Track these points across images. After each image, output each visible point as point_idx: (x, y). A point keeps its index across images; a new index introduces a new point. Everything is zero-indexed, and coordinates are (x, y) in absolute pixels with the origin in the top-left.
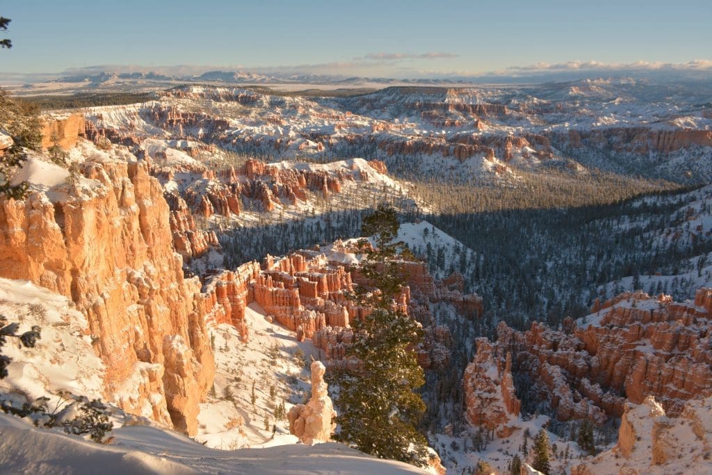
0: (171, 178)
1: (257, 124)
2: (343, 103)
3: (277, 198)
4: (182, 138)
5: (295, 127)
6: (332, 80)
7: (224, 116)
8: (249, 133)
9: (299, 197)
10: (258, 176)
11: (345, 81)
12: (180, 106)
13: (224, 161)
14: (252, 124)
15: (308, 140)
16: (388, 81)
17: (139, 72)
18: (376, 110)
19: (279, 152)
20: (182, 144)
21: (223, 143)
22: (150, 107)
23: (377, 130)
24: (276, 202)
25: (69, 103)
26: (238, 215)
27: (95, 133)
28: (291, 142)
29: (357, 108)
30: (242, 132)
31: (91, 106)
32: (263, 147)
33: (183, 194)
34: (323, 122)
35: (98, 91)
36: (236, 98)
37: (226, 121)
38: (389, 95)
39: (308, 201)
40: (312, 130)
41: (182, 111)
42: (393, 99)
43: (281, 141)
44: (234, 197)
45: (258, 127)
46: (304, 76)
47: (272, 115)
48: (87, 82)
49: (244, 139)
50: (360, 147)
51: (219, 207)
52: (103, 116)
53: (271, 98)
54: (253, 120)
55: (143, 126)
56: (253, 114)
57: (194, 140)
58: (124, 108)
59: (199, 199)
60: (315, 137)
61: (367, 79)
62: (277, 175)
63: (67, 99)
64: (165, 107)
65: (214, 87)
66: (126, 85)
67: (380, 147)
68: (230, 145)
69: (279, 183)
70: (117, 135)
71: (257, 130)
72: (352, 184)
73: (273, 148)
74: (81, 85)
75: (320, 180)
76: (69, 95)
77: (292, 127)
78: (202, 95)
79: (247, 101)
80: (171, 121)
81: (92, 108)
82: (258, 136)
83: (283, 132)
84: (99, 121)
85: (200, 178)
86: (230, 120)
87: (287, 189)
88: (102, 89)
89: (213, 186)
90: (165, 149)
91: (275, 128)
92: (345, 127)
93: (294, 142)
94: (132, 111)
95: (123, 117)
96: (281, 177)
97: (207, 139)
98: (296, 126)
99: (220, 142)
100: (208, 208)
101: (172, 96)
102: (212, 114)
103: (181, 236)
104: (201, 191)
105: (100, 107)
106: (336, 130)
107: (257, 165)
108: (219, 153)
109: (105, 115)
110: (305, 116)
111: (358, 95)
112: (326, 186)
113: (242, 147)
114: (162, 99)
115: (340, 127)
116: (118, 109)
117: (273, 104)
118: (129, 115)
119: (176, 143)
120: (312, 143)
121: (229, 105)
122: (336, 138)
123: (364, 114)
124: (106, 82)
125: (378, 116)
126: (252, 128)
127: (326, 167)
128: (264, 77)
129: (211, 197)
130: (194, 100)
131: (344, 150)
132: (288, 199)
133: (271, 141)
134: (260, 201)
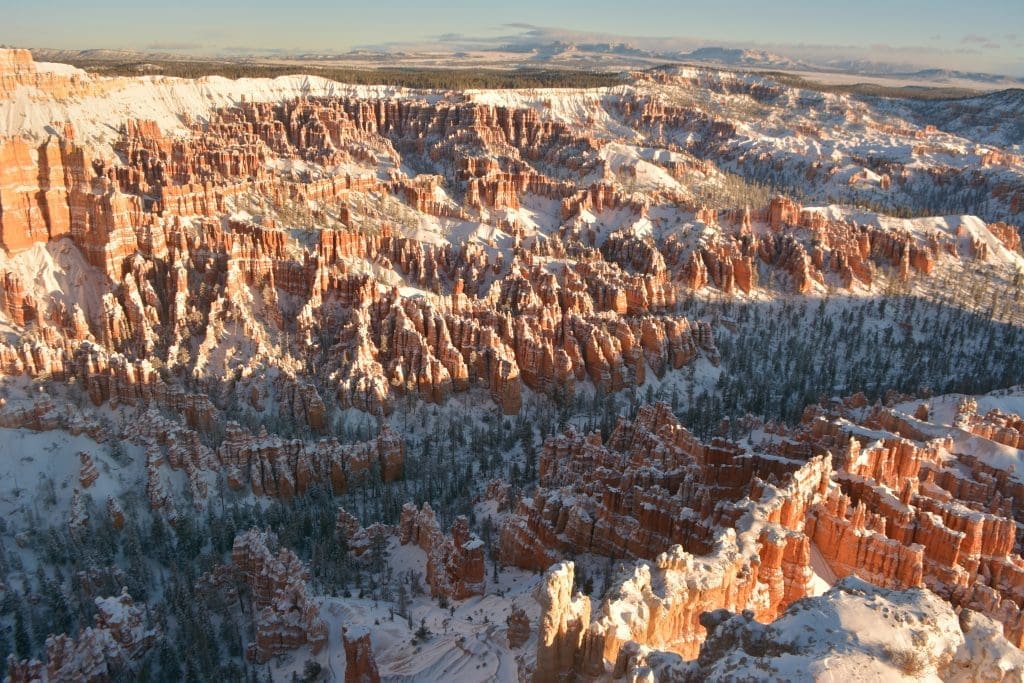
0: (644, 214)
1: (779, 133)
2: (919, 110)
3: (820, 273)
4: (661, 147)
5: (839, 145)
6: (895, 71)
7: (728, 116)
8: (767, 147)
9: (859, 276)
10: (788, 227)
11: (917, 74)
12: (663, 96)
13: (722, 190)
14: (772, 133)
15: (866, 170)
16: (994, 79)
17: (605, 42)
18: (978, 127)
19: (814, 185)
20: (661, 155)
21: (724, 160)
22: (620, 95)
23: (990, 162)
24: (816, 278)
25: (510, 80)
26: (747, 292)
27: (538, 127)
28: (836, 168)
29: (945, 120)
30: (755, 144)
31: (537, 87)
32: (787, 173)
33: (660, 243)
34: (887, 139)
35: (548, 66)
36: (746, 90)
37: (731, 126)
38: (1007, 103)
39: (873, 285)
40: (871, 151)
41: (666, 104)
42: (1014, 110)
43: (819, 166)
44: (745, 260)
45: (781, 138)
46: (850, 63)
47: (804, 120)
48: (535, 53)
49: (757, 157)
50: (955, 191)
51: (718, 274)
52: (552, 103)
53: (801, 93)
54: (774, 126)
55: (606, 122)
56: (772, 118)
57: (680, 152)
58: (582, 93)
59: (685, 255)
60: (876, 164)
61: (956, 72)
62: (822, 229)
63: (507, 75)
64: (641, 96)
65: (715, 71)
66: (587, 61)
67: (996, 195)
68: (733, 164)
69: (824, 247)
70: (568, 133)
71: (779, 143)
72: (955, 262)
73: (803, 176)
74: (528, 56)
75: (897, 247)
76: (510, 69)
77: (837, 144)
78: (695, 82)
79: (763, 95)
80: (648, 118)
81: (539, 90)
82: (781, 153)
83: (821, 150)
84: (545, 110)
85: (692, 220)
86: (738, 123)
87: (839, 258)
88: (554, 63)
89: (712, 236)
90: (635, 162)
91: (809, 143)
92: (929, 152)
93: (840, 170)
94: (593, 99)
95: (579, 107)
96: (829, 235)
97: (698, 151)
98: (842, 142)
99: (717, 158)
100: (699, 274)
101: (651, 79)
102: (710, 112)
103: (654, 326)
104: (691, 241)
105: (549, 90)
106: (914, 155)
107: (789, 209)
108: (717, 176)
109: (555, 102)
110: (857, 127)
111: (949, 99)
112: (907, 260)
113: (752, 170)
114: (638, 83)
115: (921, 152)
116: (574, 94)
117: (804, 104)
118: (588, 104)
119: (653, 154)
120: (872, 175)
121: (736, 100)
122: (914, 170)
123: (957, 131)
124: (560, 55)
125: (982, 137)
126: (772, 139)
127: (908, 225)
128: (785, 60)
129: (706, 256)
130: (683, 88)
131: (926, 191)
132: (838, 276)
133: (801, 165)
134: (787, 272)
